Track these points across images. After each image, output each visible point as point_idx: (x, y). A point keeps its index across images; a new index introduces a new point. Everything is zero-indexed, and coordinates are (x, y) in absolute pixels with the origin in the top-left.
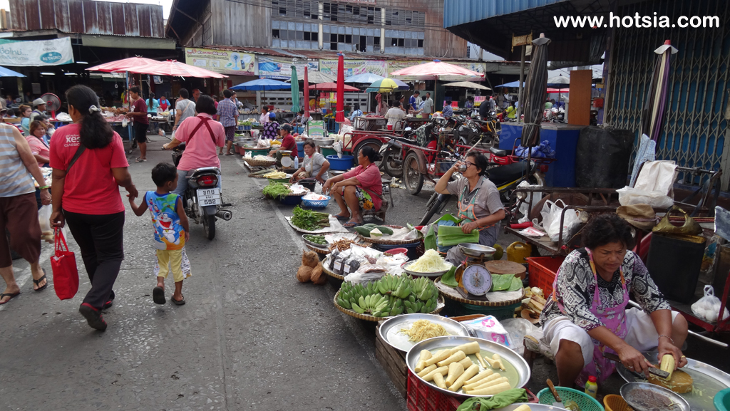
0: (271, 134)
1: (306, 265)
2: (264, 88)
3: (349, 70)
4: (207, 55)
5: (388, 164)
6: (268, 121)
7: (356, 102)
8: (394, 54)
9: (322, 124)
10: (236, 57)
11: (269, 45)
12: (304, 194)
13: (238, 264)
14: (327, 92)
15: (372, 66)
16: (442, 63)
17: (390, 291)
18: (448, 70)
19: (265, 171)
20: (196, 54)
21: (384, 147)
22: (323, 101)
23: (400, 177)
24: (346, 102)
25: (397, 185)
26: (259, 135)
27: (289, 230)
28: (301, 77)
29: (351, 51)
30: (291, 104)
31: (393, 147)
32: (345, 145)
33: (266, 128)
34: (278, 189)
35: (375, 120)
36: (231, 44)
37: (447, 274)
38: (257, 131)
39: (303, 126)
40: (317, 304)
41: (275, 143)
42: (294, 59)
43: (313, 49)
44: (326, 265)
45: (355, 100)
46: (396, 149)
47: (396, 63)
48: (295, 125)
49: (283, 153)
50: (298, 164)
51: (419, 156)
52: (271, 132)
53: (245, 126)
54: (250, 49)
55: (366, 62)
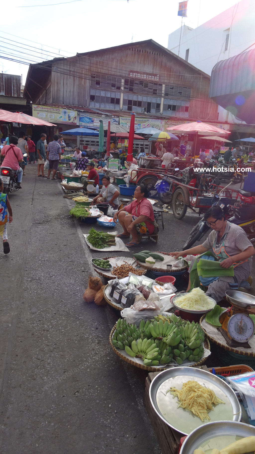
0: (83, 167)
1: (91, 288)
2: (82, 134)
3: (138, 125)
4: (46, 110)
5: (161, 193)
6: (81, 157)
7: (142, 146)
8: (169, 115)
9: (117, 161)
10: (65, 113)
11: (88, 105)
12: (99, 216)
13: (39, 279)
14: (122, 139)
15: (154, 123)
16: (202, 123)
17: (161, 337)
18: (206, 128)
19: (75, 194)
20: (40, 109)
21: (159, 182)
22: (120, 145)
23: (169, 203)
24: (135, 146)
25: (167, 210)
26: (75, 166)
27: (84, 247)
28: (106, 128)
29: (141, 112)
30: (98, 145)
31: (166, 182)
32: (132, 178)
33: (80, 163)
34: (80, 212)
35: (154, 160)
36: (63, 103)
37: (211, 313)
38: (74, 164)
39: (106, 162)
40: (97, 329)
41: (85, 173)
42: (103, 116)
43: (116, 109)
44: (107, 292)
45: (141, 145)
46: (167, 183)
47: (170, 122)
48: (100, 160)
49: (88, 182)
50: (98, 190)
51: (185, 192)
52: (83, 165)
53: (67, 160)
54: (75, 107)
55: (150, 120)
